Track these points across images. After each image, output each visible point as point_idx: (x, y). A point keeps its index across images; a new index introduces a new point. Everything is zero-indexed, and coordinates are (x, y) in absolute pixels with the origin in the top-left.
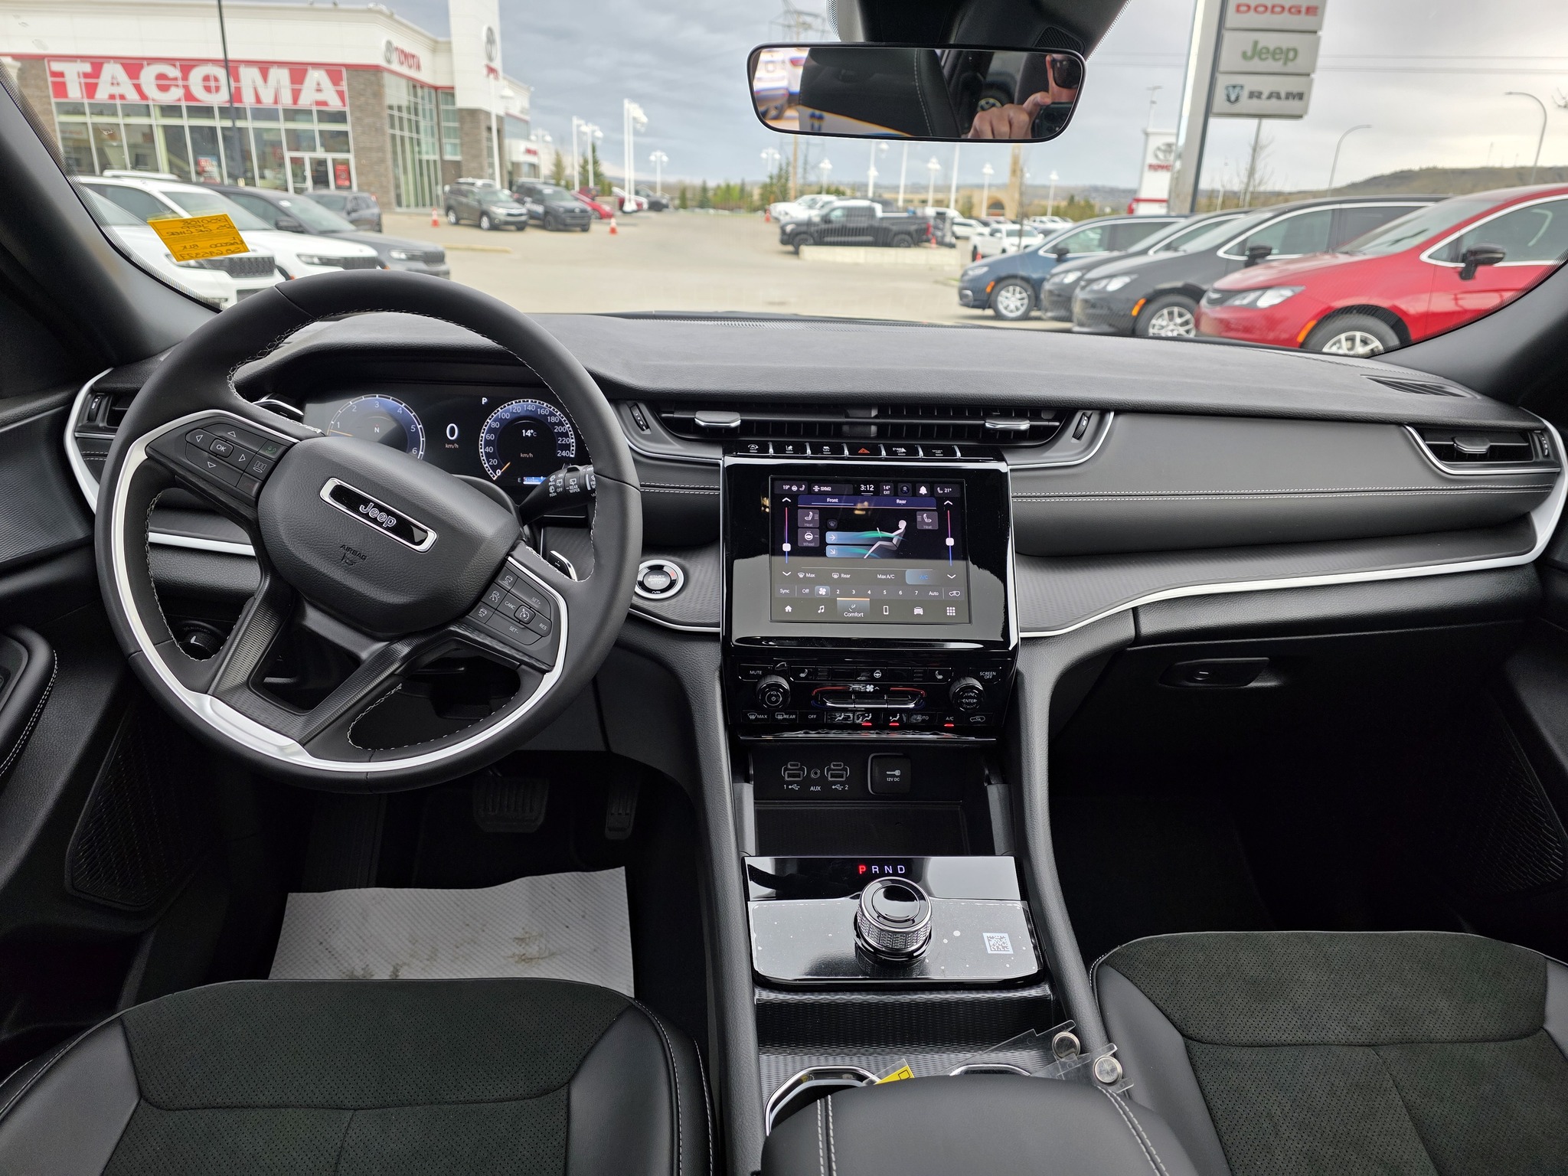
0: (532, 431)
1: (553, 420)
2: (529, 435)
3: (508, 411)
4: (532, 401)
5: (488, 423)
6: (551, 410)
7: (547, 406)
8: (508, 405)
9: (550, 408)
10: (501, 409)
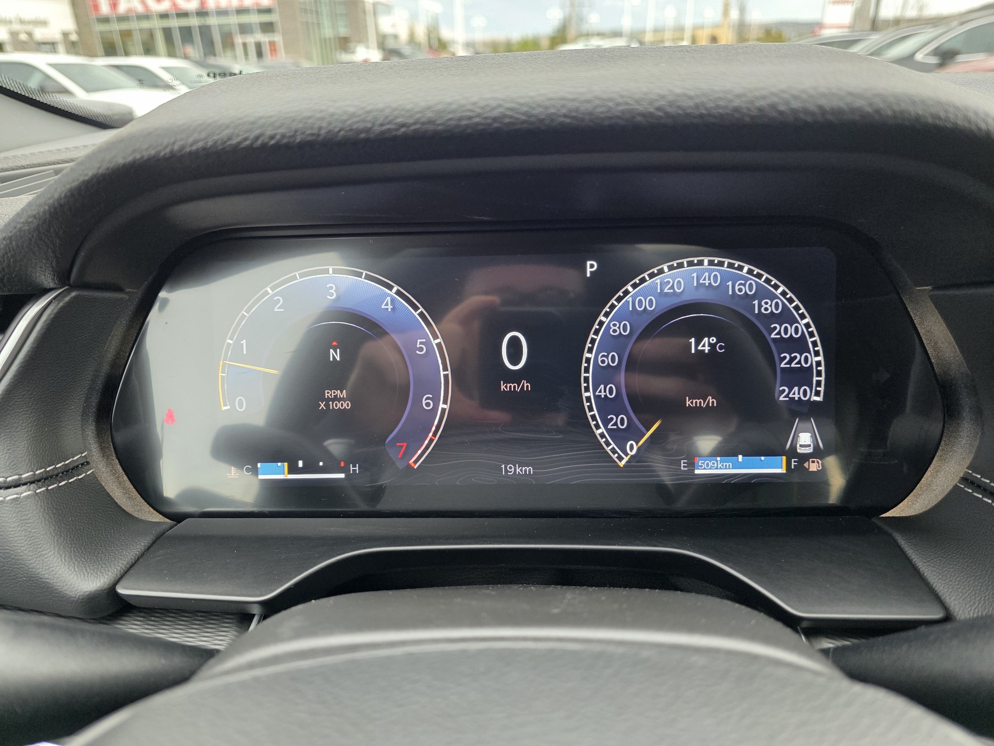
0: (713, 340)
1: (768, 307)
2: (707, 349)
3: (651, 291)
4: (711, 263)
5: (601, 323)
6: (762, 281)
7: (750, 272)
8: (652, 276)
9: (759, 276)
10: (635, 286)
